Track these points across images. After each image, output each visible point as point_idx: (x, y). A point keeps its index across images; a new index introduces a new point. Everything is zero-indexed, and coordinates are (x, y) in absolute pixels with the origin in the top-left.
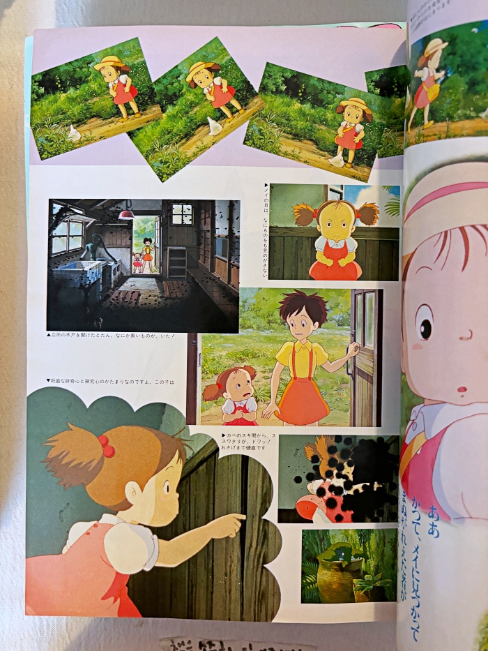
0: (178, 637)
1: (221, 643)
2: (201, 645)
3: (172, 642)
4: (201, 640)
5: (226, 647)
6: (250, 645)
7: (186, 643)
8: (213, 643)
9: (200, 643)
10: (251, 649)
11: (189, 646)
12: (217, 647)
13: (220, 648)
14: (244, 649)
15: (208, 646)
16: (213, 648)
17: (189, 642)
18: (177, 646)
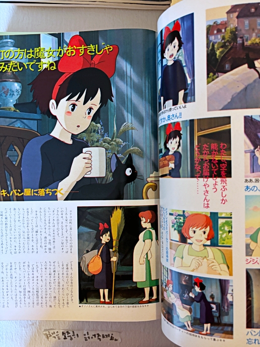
0: (52, 329)
1: (73, 332)
2: (63, 333)
3: (49, 332)
4: (63, 331)
5: (76, 334)
6: (88, 333)
7: (56, 332)
8: (69, 332)
9: (63, 332)
10: (88, 334)
11: (57, 334)
12: (71, 334)
13: (73, 334)
14: (85, 335)
15: (66, 333)
16: (69, 335)
17: (57, 332)
18: (51, 334)
